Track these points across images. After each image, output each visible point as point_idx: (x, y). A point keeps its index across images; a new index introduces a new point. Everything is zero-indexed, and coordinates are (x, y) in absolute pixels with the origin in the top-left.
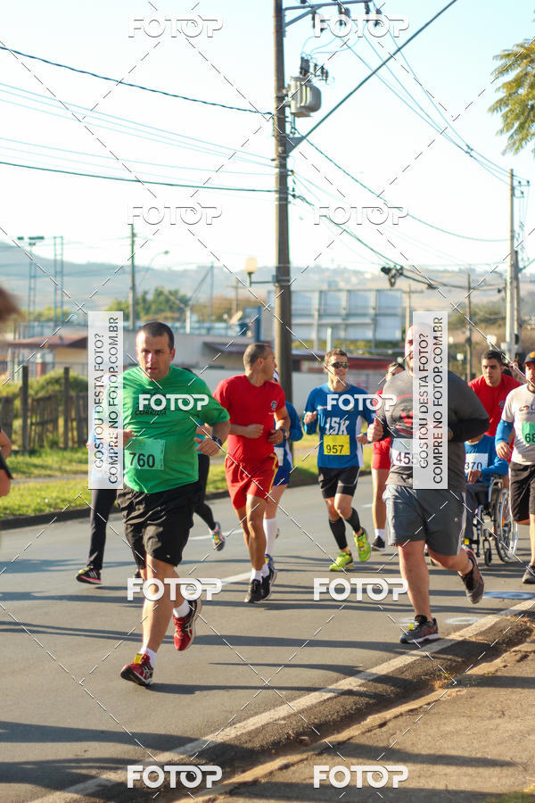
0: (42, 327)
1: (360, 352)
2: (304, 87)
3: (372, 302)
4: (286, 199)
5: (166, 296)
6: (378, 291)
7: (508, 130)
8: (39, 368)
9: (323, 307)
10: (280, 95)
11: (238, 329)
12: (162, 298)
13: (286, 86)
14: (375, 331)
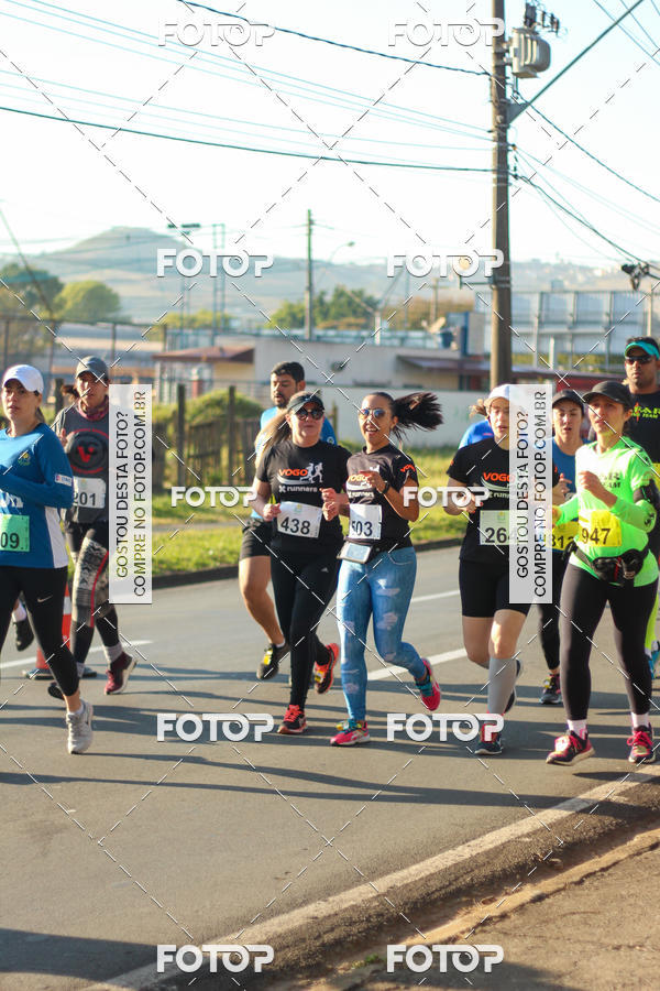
0: (197, 335)
1: (591, 368)
2: (529, 41)
3: (606, 307)
4: (506, 180)
5: (349, 297)
6: (613, 293)
8: (194, 387)
9: (544, 313)
10: (499, 50)
11: (440, 340)
12: (343, 300)
13: (507, 39)
14: (609, 342)
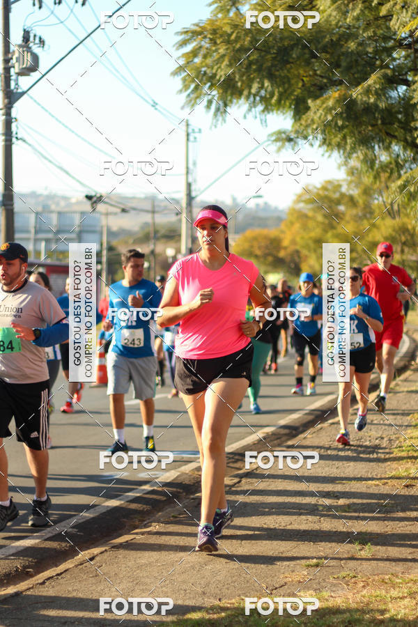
2: (25, 53)
3: (77, 220)
4: (11, 140)
6: (82, 213)
7: (186, 90)
9: (38, 225)
10: (7, 58)
13: (11, 51)
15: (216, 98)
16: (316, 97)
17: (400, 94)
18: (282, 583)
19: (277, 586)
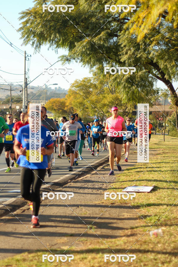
7: (23, 38)
15: (36, 41)
16: (78, 41)
17: (114, 41)
18: (56, 243)
19: (53, 244)
